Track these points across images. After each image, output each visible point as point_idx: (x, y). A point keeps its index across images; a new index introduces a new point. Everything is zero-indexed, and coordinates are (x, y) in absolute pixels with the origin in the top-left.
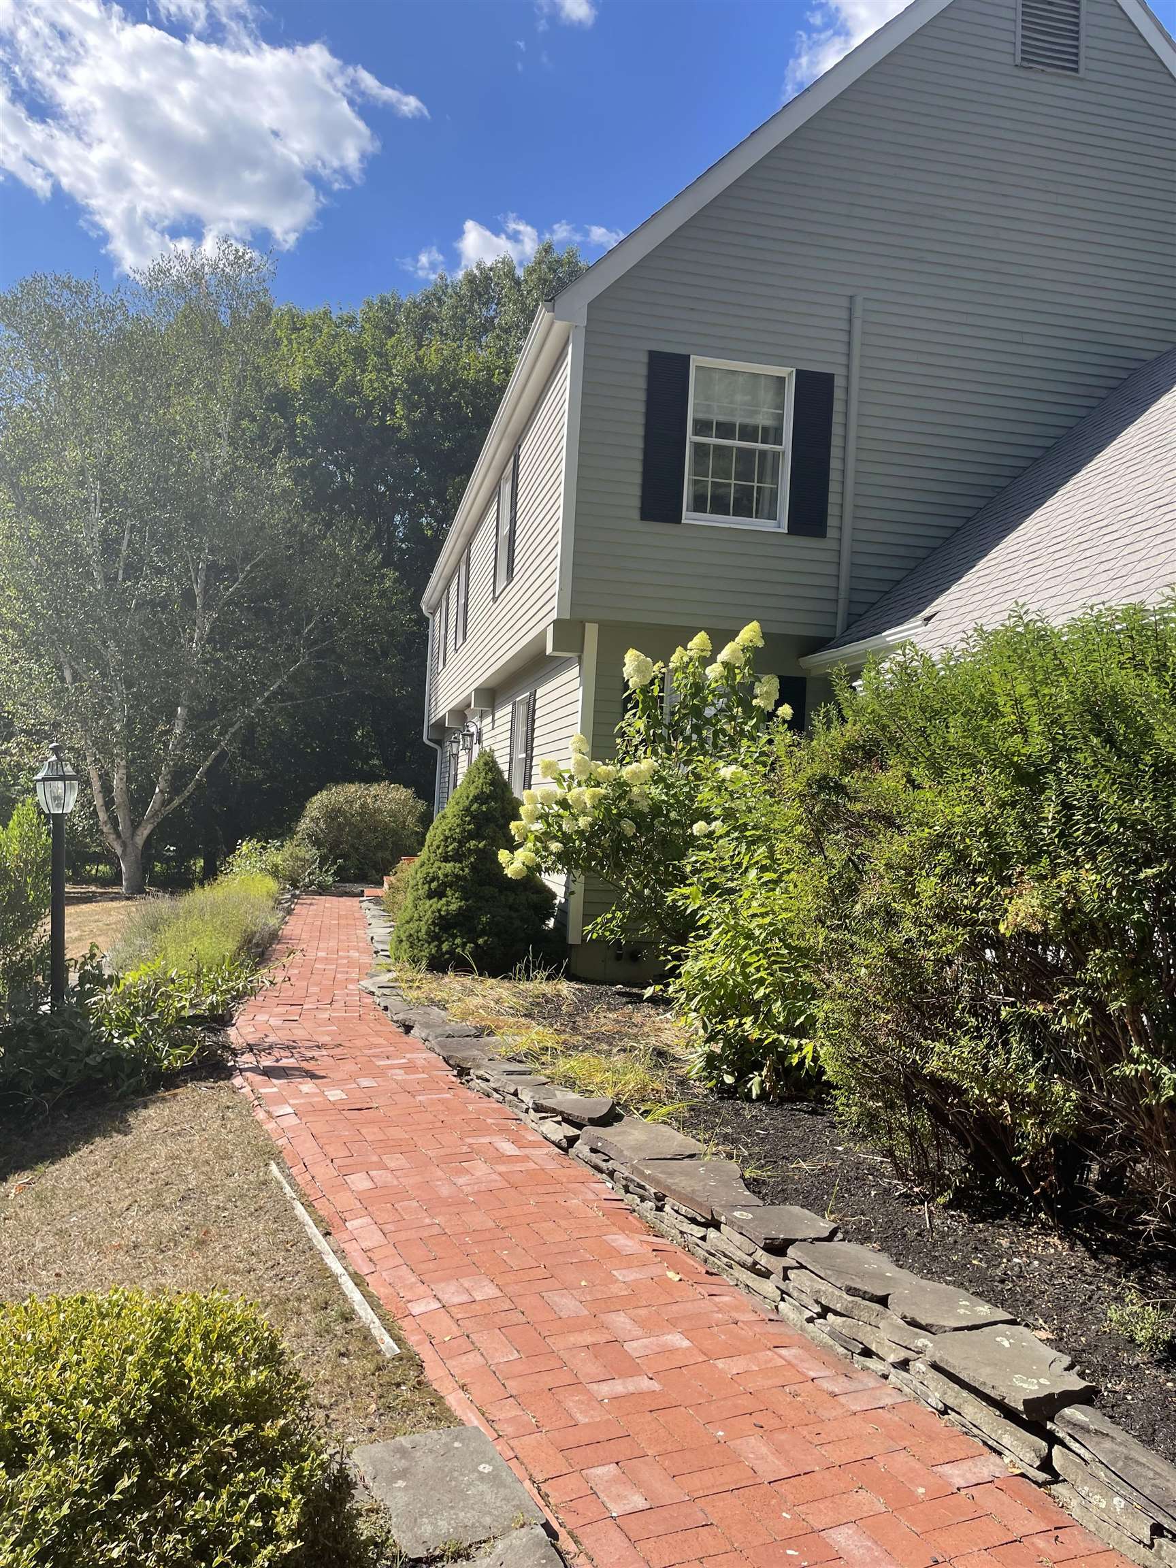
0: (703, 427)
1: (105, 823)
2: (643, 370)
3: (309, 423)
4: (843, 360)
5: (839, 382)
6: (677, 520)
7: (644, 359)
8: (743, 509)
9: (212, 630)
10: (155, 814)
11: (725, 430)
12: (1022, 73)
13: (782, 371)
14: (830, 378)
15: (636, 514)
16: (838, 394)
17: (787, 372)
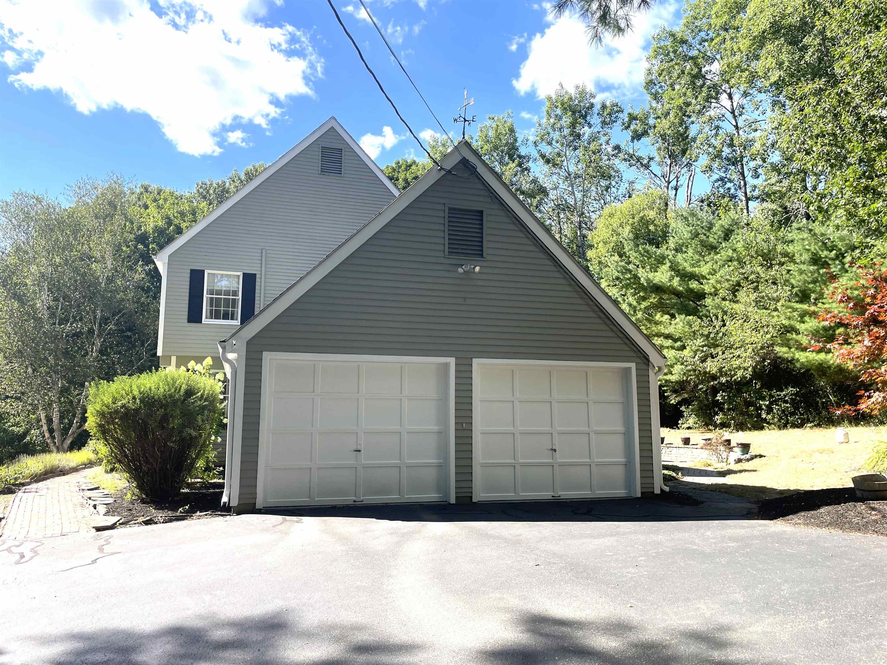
0: (211, 292)
1: (48, 438)
2: (189, 275)
3: (156, 248)
4: (260, 269)
5: (258, 276)
6: (200, 322)
7: (189, 271)
8: (226, 317)
9: (101, 346)
10: (73, 433)
11: (219, 293)
12: (321, 176)
13: (239, 273)
14: (255, 275)
15: (186, 321)
16: (258, 280)
17: (240, 274)
